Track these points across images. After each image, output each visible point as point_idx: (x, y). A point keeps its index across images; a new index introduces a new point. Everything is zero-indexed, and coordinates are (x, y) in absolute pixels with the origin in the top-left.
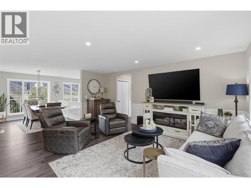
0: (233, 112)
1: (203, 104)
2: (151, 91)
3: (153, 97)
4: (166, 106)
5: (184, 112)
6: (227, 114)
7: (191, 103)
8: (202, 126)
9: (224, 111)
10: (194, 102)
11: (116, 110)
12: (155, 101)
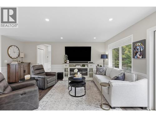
0: (102, 65)
1: (92, 63)
2: (67, 57)
3: (69, 60)
4: (77, 65)
5: (86, 67)
6: (101, 66)
7: (87, 63)
8: (98, 72)
9: (99, 65)
10: (89, 62)
11: (44, 70)
12: (70, 63)
